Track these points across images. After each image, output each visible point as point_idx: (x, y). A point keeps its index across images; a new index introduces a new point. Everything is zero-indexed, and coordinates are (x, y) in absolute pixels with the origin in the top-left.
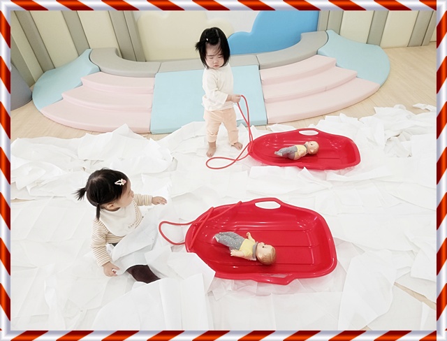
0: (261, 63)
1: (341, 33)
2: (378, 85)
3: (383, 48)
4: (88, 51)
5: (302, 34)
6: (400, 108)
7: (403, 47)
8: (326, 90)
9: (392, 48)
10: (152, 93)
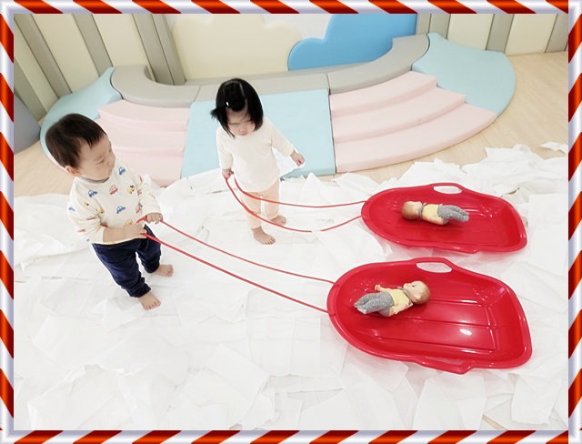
0: (332, 87)
1: (449, 37)
2: (495, 114)
3: (508, 56)
4: (110, 70)
5: (394, 40)
6: (522, 149)
7: (538, 53)
8: (419, 123)
9: (522, 55)
10: (186, 130)
